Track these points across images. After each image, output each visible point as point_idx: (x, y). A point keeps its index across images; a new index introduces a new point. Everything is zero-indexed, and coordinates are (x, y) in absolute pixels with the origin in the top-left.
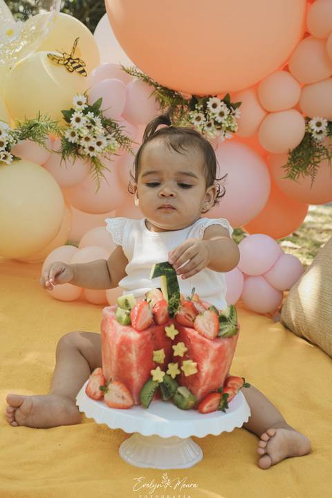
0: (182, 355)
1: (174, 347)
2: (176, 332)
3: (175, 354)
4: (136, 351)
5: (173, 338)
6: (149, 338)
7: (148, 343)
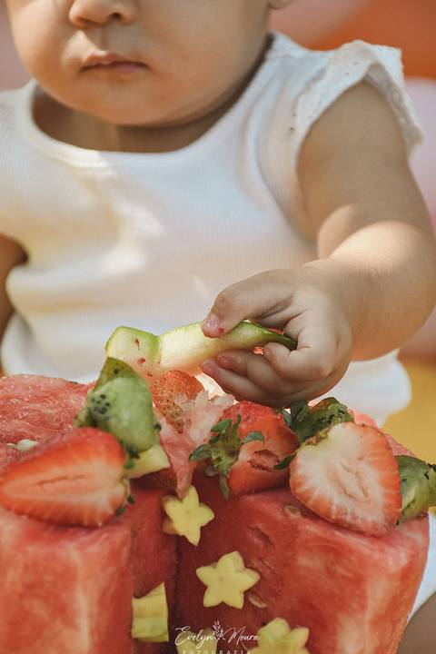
0: (237, 601)
1: (204, 573)
2: (206, 516)
3: (210, 600)
4: (90, 615)
5: (194, 538)
6: (125, 552)
7: (123, 574)
